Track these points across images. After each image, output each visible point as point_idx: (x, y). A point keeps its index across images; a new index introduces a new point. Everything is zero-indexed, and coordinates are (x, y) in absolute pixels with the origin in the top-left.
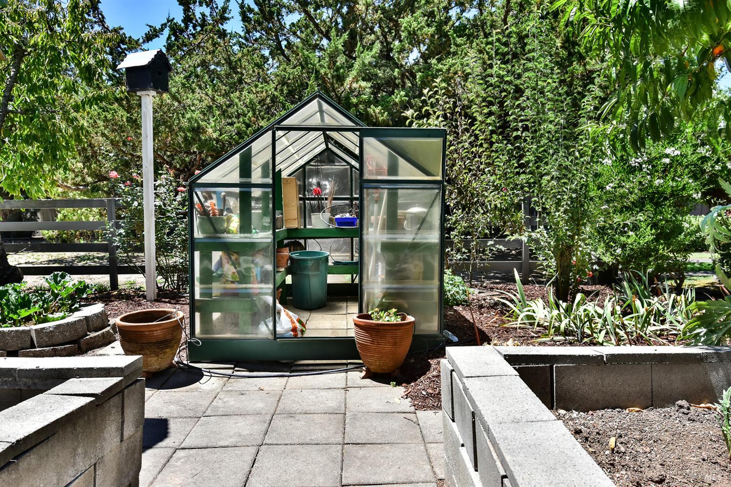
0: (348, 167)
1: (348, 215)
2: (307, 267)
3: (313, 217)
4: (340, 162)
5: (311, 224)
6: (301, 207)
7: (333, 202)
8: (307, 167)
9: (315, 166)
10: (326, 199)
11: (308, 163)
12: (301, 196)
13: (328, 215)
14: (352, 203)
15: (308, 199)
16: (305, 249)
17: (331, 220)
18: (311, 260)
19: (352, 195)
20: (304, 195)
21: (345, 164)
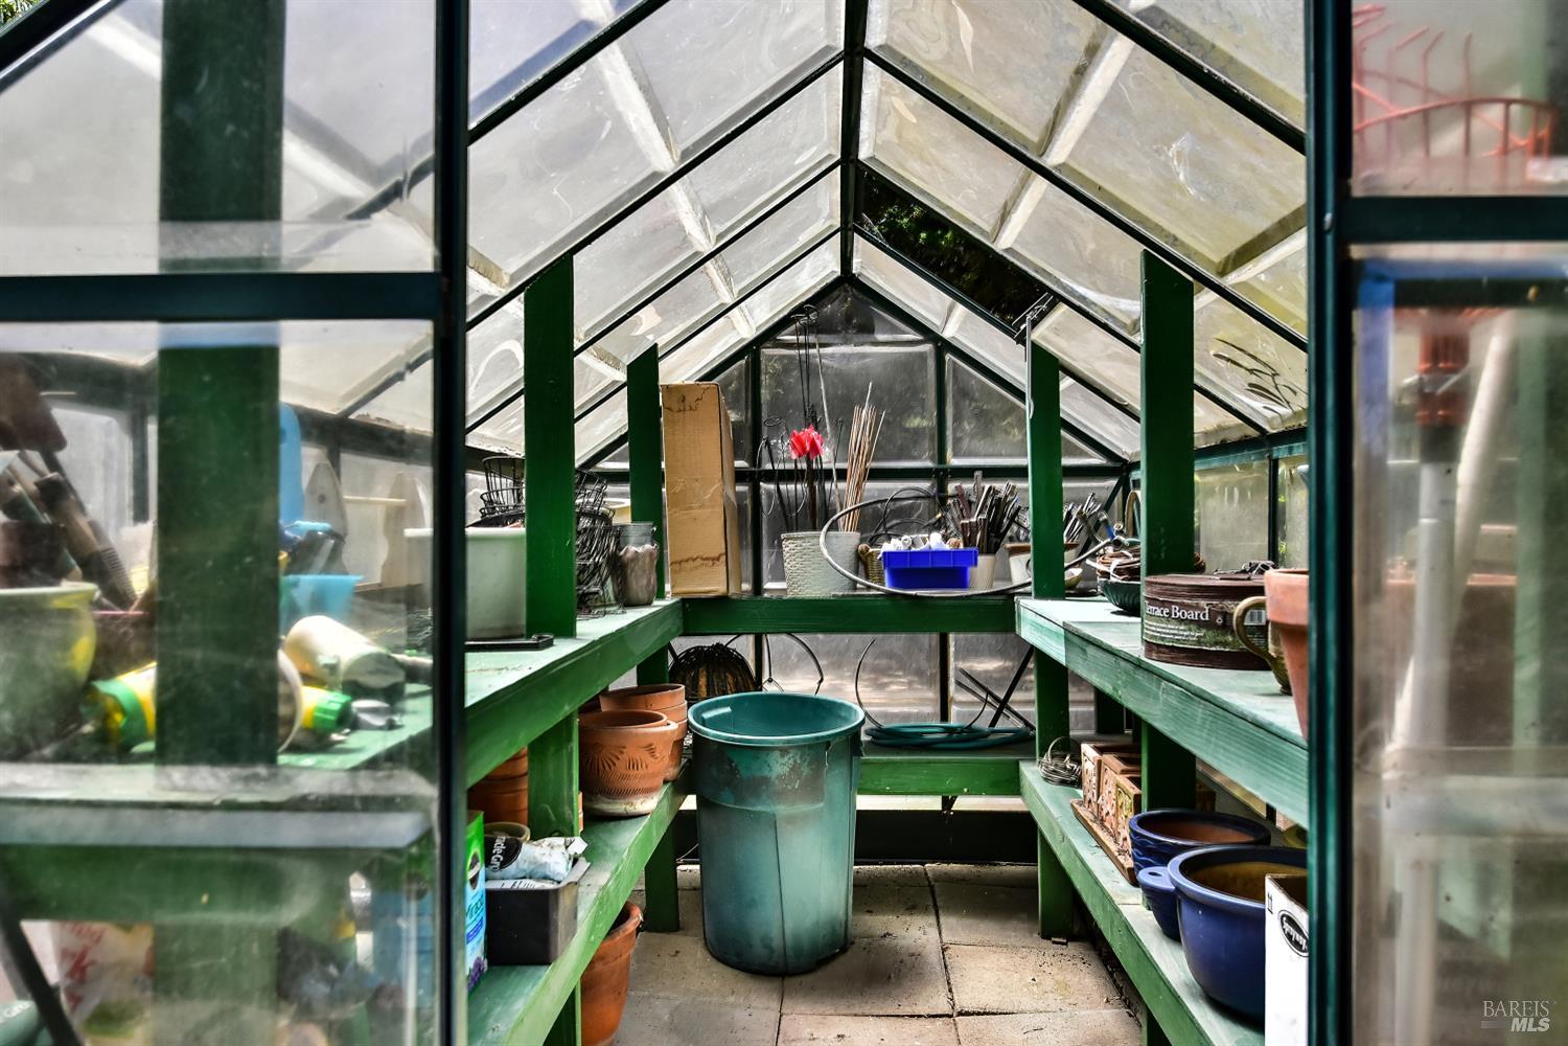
0: (927, 348)
1: (935, 541)
2: (766, 781)
3: (788, 547)
4: (895, 330)
5: (779, 575)
6: (741, 509)
7: (869, 485)
8: (767, 351)
9: (799, 346)
10: (842, 475)
11: (769, 336)
12: (740, 464)
13: (848, 539)
14: (942, 488)
15: (770, 476)
16: (758, 685)
17: (861, 561)
18: (784, 751)
19: (942, 457)
20: (754, 460)
21: (912, 336)
